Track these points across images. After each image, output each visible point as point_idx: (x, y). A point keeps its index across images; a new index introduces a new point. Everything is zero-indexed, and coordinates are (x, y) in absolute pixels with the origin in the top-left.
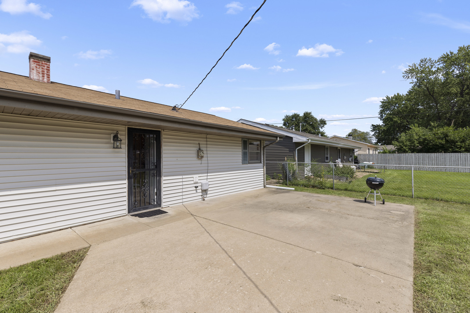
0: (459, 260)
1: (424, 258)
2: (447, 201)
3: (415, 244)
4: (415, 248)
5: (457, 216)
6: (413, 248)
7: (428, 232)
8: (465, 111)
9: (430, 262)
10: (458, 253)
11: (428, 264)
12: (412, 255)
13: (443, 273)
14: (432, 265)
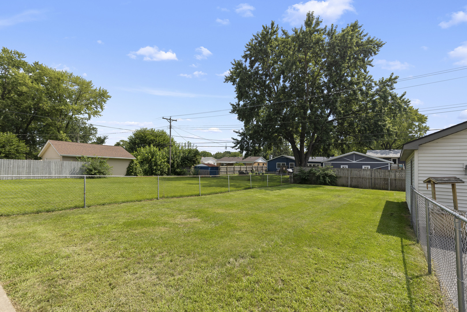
0: (63, 281)
1: (29, 301)
2: (8, 215)
3: (4, 288)
4: (8, 295)
5: (30, 230)
6: (5, 296)
7: (11, 262)
8: (5, 116)
9: (39, 302)
10: (58, 273)
11: (38, 306)
12: (11, 306)
13: (60, 306)
14: (43, 304)
